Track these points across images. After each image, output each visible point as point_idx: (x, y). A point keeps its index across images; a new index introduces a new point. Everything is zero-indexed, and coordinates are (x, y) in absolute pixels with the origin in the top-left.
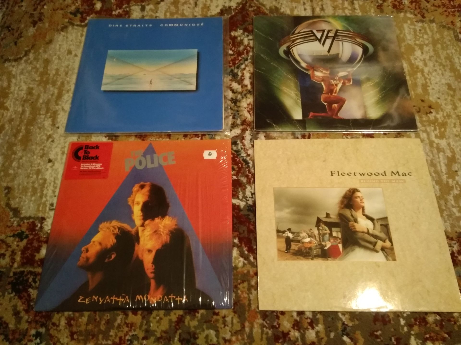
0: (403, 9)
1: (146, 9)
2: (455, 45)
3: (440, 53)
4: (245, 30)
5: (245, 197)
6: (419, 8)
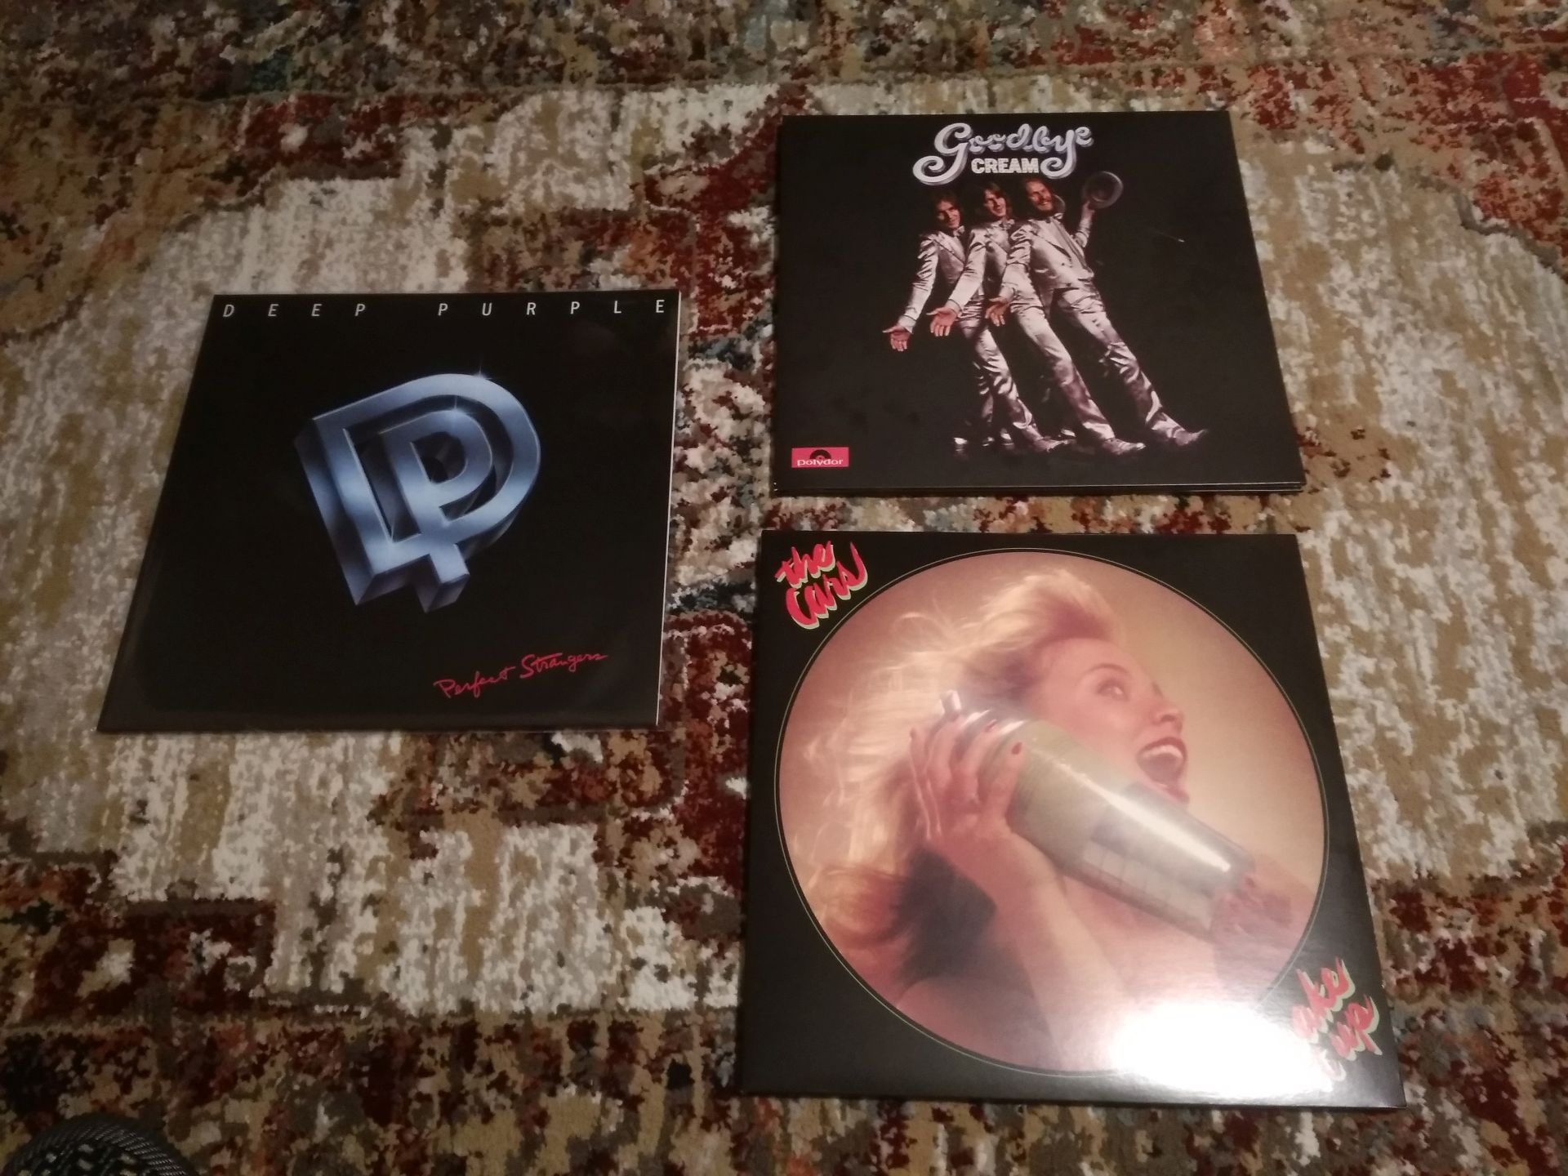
0: (1292, 126)
1: (453, 140)
2: (1463, 242)
3: (1417, 272)
4: (777, 207)
6: (1345, 123)
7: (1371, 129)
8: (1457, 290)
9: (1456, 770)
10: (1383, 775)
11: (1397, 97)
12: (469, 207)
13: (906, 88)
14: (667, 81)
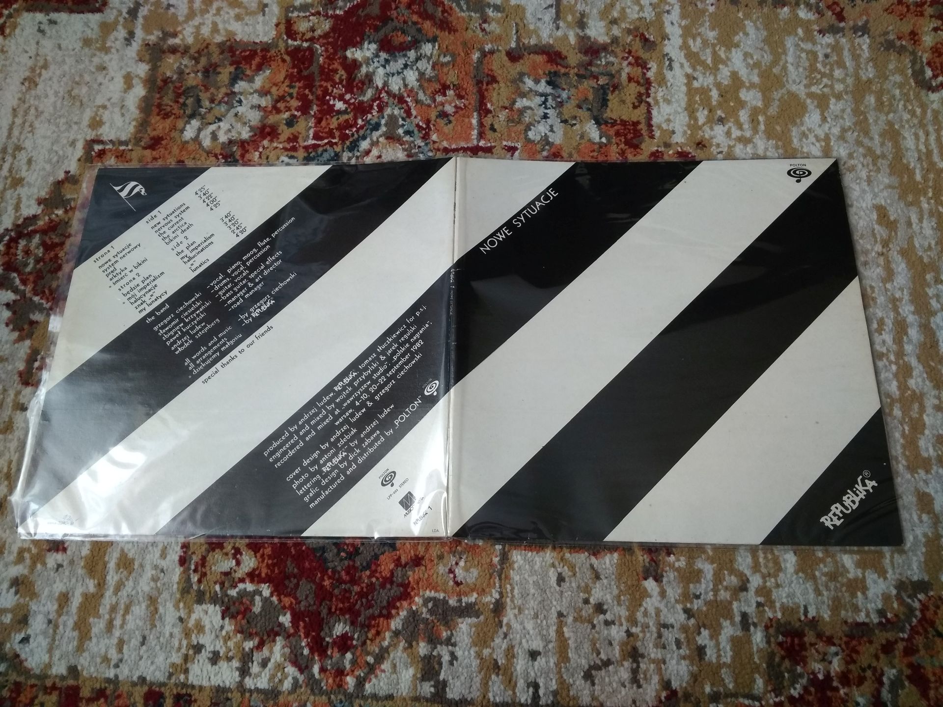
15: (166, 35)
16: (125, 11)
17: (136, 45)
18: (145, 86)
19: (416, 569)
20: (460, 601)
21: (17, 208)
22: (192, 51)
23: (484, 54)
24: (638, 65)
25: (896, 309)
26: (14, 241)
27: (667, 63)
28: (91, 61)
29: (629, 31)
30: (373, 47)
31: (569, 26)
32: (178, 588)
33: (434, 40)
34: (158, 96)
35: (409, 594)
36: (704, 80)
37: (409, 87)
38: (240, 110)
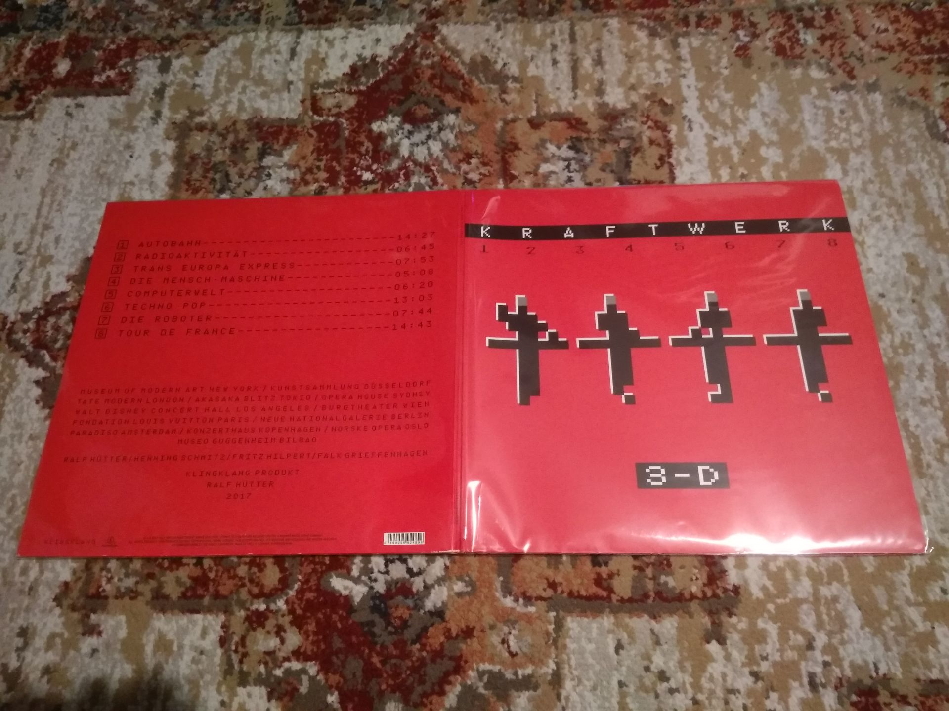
0: (800, 57)
1: (172, 67)
2: (929, 149)
3: (891, 173)
4: (409, 118)
5: (367, 571)
6: (841, 54)
7: (861, 59)
8: (922, 189)
9: (909, 586)
10: (849, 588)
11: (883, 35)
12: (179, 117)
13: (510, 27)
14: (335, 21)
15: (193, 114)
16: (151, 91)
17: (162, 125)
18: (172, 163)
19: (468, 641)
20: (516, 674)
21: (46, 285)
22: (221, 128)
23: (506, 123)
24: (658, 128)
25: (934, 355)
26: (42, 319)
27: (686, 125)
28: (118, 141)
29: (647, 97)
30: (398, 119)
31: (587, 94)
32: (221, 670)
33: (457, 111)
34: (186, 172)
35: (462, 667)
36: (724, 140)
37: (435, 156)
38: (270, 183)
